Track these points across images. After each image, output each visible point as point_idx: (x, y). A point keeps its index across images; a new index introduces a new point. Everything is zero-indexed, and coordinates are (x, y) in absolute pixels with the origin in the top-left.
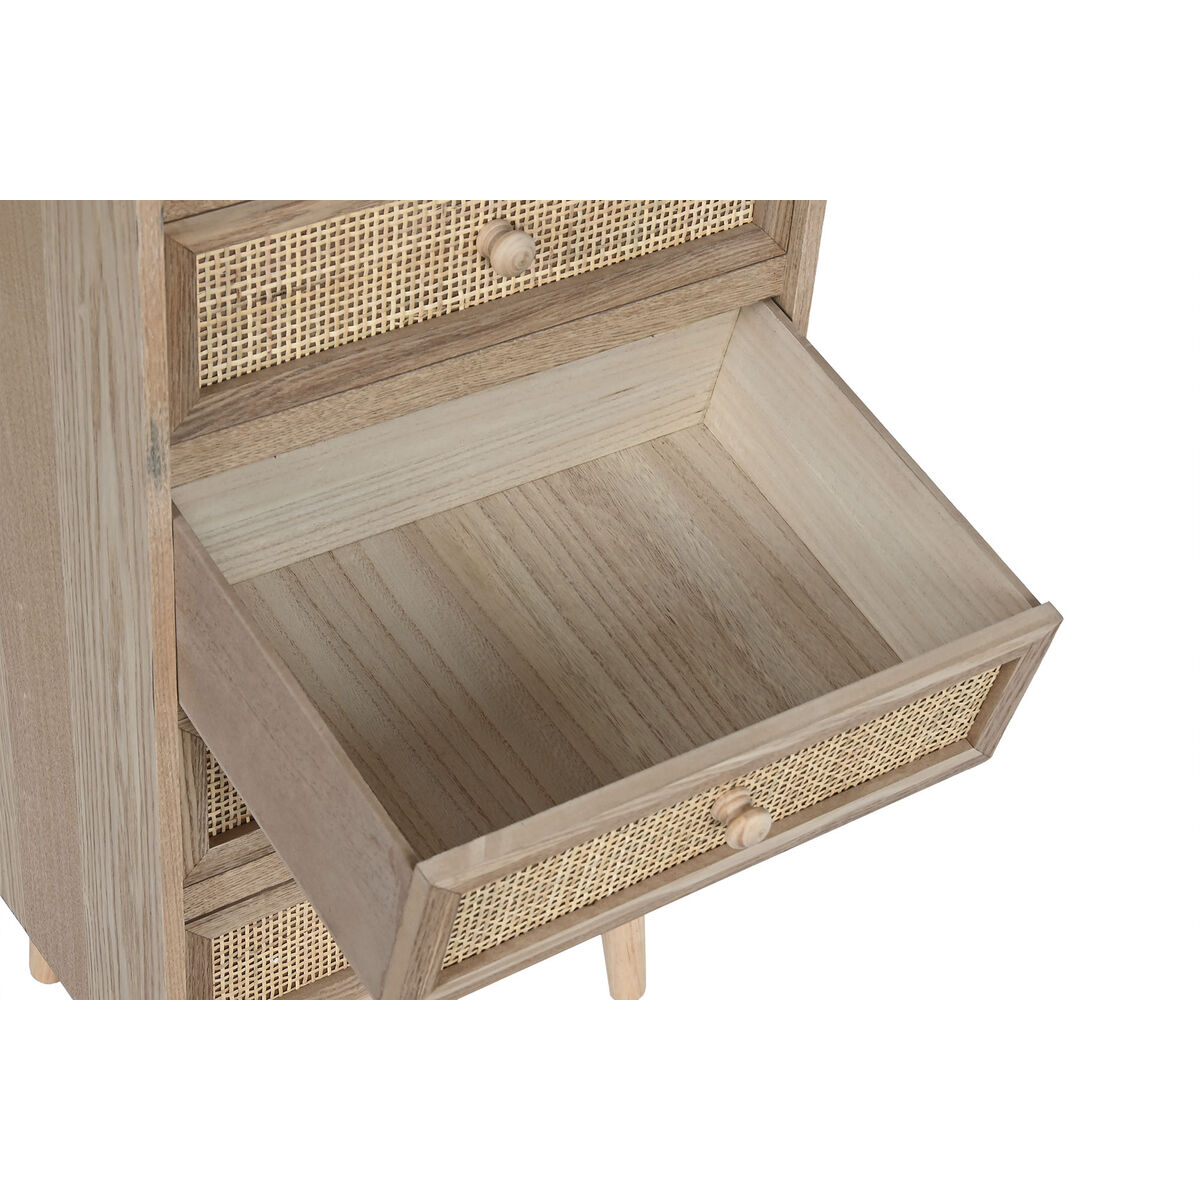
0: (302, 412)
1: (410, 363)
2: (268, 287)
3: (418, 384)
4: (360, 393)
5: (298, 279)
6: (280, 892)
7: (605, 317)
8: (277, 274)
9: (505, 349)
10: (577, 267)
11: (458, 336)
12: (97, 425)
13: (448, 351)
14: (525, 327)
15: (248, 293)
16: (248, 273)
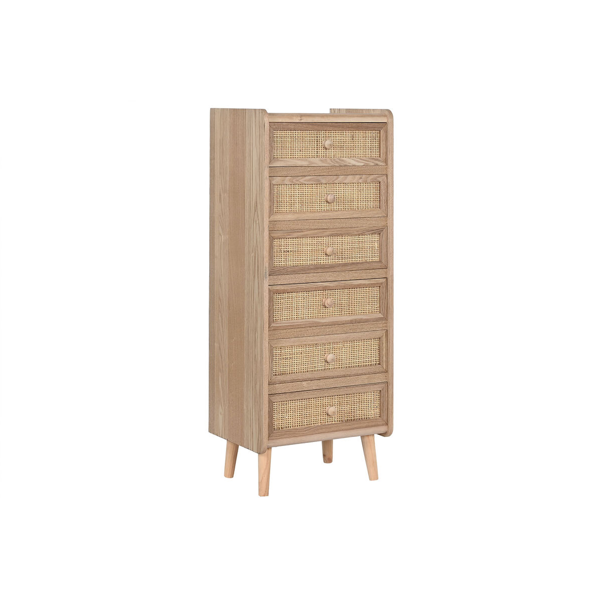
0: (292, 276)
1: (312, 271)
2: (286, 250)
3: (314, 276)
4: (303, 275)
5: (291, 249)
6: (288, 394)
7: (350, 272)
8: (287, 247)
9: (330, 273)
10: (344, 261)
11: (321, 268)
12: (254, 277)
13: (319, 271)
14: (334, 270)
15: (282, 250)
16: (282, 246)
